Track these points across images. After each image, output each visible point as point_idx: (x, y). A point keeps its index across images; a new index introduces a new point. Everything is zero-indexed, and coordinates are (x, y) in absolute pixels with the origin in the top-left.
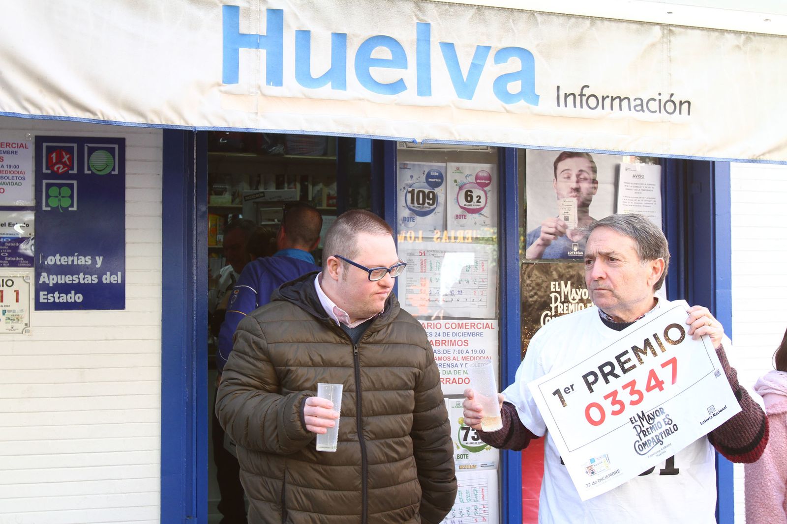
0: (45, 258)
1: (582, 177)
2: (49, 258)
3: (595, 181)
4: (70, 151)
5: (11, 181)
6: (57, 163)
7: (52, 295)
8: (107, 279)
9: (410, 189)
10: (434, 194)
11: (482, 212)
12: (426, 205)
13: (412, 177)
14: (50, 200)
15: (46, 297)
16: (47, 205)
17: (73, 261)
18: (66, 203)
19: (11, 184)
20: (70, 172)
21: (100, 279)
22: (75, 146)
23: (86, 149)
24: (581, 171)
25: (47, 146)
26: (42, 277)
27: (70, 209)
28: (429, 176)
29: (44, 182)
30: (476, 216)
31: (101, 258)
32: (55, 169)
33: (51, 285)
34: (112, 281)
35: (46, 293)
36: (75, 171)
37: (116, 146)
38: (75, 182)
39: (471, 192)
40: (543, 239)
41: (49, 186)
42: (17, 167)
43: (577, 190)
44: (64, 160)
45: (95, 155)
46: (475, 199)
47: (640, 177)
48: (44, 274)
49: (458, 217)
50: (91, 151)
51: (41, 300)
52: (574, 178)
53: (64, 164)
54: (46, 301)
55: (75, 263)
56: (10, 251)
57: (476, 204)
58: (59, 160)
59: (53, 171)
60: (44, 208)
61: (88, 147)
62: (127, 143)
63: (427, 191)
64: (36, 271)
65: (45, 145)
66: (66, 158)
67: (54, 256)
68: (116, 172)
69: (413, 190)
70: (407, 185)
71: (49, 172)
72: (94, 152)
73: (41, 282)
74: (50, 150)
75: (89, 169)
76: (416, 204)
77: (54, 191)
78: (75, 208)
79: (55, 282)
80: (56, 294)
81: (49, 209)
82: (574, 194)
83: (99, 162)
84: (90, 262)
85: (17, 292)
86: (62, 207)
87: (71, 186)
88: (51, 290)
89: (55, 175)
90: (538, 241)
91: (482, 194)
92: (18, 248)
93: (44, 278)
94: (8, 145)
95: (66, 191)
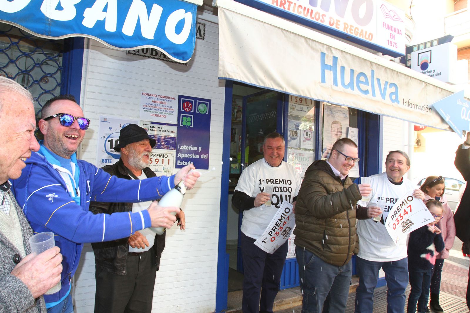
0: (180, 146)
1: (338, 130)
2: (182, 147)
3: (341, 133)
4: (191, 102)
5: (169, 113)
6: (186, 107)
7: (182, 162)
8: (203, 157)
9: (290, 130)
10: (297, 132)
11: (311, 140)
12: (295, 136)
13: (291, 125)
14: (183, 122)
15: (180, 163)
16: (182, 124)
17: (190, 148)
18: (189, 124)
19: (168, 114)
20: (191, 111)
21: (200, 156)
22: (193, 100)
23: (197, 102)
24: (338, 128)
25: (183, 100)
26: (179, 154)
27: (190, 127)
28: (296, 126)
29: (181, 114)
30: (309, 141)
31: (201, 148)
32: (186, 109)
33: (182, 158)
34: (204, 158)
35: (180, 161)
36: (193, 111)
37: (208, 103)
38: (193, 116)
39: (308, 132)
40: (327, 151)
41: (183, 116)
42: (171, 107)
43: (337, 135)
44: (189, 106)
45: (201, 105)
46: (309, 135)
47: (353, 132)
48: (180, 153)
49: (304, 141)
50: (199, 103)
51: (178, 164)
52: (336, 131)
53: (189, 108)
54: (179, 164)
55: (191, 149)
56: (167, 142)
57: (309, 137)
58: (187, 106)
59: (185, 110)
60: (181, 125)
61: (198, 102)
62: (212, 102)
63: (295, 131)
64: (176, 151)
65: (182, 99)
66: (190, 105)
67: (184, 146)
68: (208, 113)
69: (291, 130)
70: (290, 128)
71: (183, 110)
72: (200, 104)
73: (178, 156)
74: (184, 101)
75: (198, 111)
76: (292, 136)
77: (185, 118)
78: (192, 127)
79: (183, 157)
80: (184, 162)
81: (183, 126)
82: (336, 136)
83: (202, 108)
84: (196, 149)
85: (169, 160)
86: (187, 126)
87: (191, 117)
88: (182, 160)
89: (185, 112)
90: (326, 152)
91: (311, 133)
92: (170, 141)
93: (179, 155)
94: (168, 97)
95: (189, 119)
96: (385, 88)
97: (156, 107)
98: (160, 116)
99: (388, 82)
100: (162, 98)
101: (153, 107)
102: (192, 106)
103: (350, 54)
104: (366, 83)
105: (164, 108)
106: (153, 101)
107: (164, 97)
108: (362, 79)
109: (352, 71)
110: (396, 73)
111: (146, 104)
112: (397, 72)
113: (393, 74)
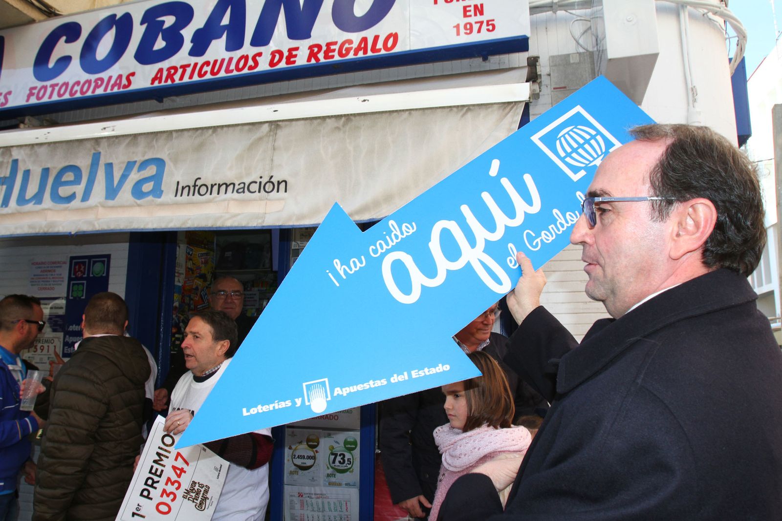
0: (68, 327)
2: (70, 327)
4: (84, 264)
5: (57, 283)
6: (78, 271)
7: (70, 349)
14: (73, 293)
16: (72, 296)
18: (80, 294)
19: (57, 285)
20: (84, 276)
22: (87, 260)
23: (92, 261)
25: (75, 262)
27: (82, 298)
29: (72, 282)
33: (70, 343)
35: (67, 348)
36: (86, 276)
37: (106, 259)
38: (85, 282)
41: (74, 285)
42: (60, 275)
45: (96, 265)
50: (95, 262)
51: (65, 352)
53: (81, 271)
59: (76, 276)
60: (70, 298)
62: (112, 257)
64: (64, 334)
66: (82, 269)
67: (73, 326)
68: (104, 275)
73: (66, 341)
74: (76, 264)
75: (92, 274)
77: (75, 288)
78: (84, 297)
79: (72, 341)
81: (72, 298)
83: (98, 269)
85: (55, 346)
86: (78, 297)
87: (83, 284)
88: (70, 346)
89: (77, 278)
92: (57, 321)
93: (67, 339)
94: (59, 263)
95: (81, 287)
96: (124, 177)
97: (44, 278)
98: (48, 289)
99: (135, 162)
100: (52, 265)
101: (40, 278)
102: (85, 268)
103: (49, 144)
104: (77, 181)
105: (53, 278)
106: (42, 271)
107: (54, 263)
108: (69, 176)
109: (46, 171)
110: (165, 135)
111: (35, 275)
112: (170, 132)
113: (156, 140)
